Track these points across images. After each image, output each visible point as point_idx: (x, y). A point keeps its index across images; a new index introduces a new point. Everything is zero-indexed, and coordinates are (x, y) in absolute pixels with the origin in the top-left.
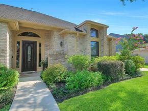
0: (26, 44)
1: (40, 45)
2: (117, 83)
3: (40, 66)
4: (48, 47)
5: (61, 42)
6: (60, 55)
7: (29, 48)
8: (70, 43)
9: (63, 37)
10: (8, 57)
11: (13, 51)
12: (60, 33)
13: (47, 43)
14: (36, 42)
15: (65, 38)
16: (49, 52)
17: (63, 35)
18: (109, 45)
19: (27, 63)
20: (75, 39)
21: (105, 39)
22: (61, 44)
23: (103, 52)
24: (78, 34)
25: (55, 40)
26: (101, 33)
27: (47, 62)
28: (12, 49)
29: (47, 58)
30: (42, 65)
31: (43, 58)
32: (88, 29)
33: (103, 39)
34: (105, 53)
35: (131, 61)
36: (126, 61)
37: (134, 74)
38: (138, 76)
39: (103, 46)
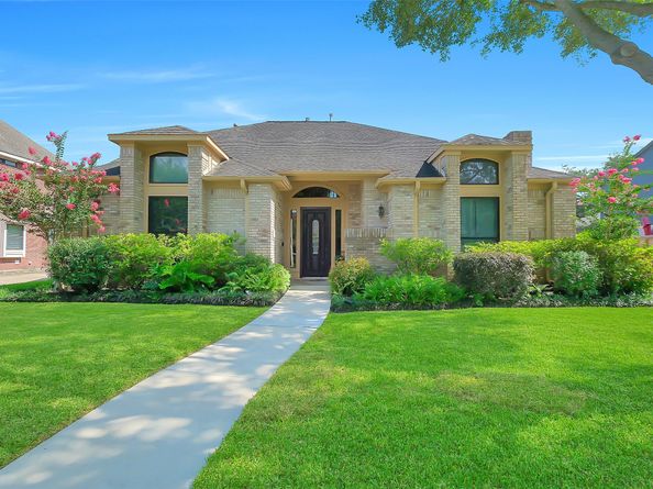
0: (308, 215)
1: (338, 213)
2: (505, 309)
5: (381, 208)
6: (372, 238)
7: (316, 224)
8: (399, 208)
9: (387, 194)
10: (273, 243)
11: (283, 231)
12: (376, 185)
13: (353, 210)
14: (329, 209)
15: (390, 195)
17: (384, 190)
19: (311, 259)
20: (411, 199)
21: (519, 187)
22: (382, 211)
23: (510, 227)
25: (369, 204)
26: (506, 170)
28: (282, 228)
32: (450, 166)
33: (511, 189)
34: (515, 230)
35: (584, 255)
36: (565, 254)
37: (594, 297)
38: (612, 304)
39: (510, 209)
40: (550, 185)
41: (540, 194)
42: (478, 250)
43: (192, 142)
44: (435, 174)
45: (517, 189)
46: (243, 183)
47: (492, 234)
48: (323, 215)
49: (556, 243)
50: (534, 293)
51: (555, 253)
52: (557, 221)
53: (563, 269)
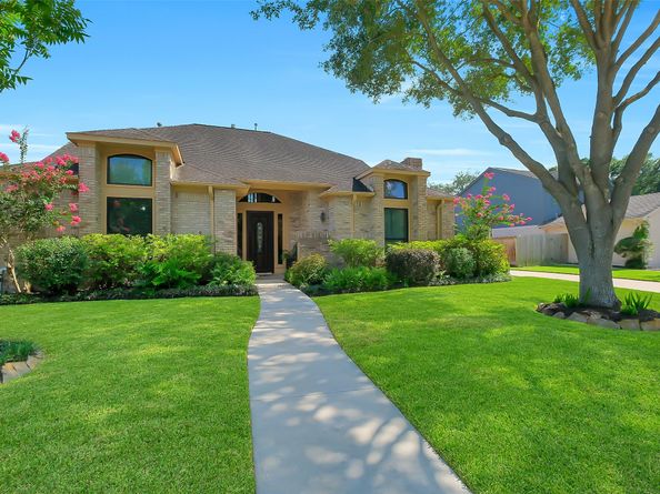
0: (254, 217)
1: (280, 216)
3: (280, 262)
4: (297, 223)
5: (323, 214)
6: (320, 239)
7: (260, 226)
8: (340, 215)
12: (320, 196)
13: (294, 215)
14: (272, 213)
15: (330, 204)
16: (299, 234)
17: (326, 200)
18: (435, 214)
19: (256, 256)
20: (349, 208)
21: (422, 202)
22: (323, 217)
23: (415, 231)
24: (355, 198)
25: (311, 211)
26: (412, 189)
27: (296, 254)
29: (296, 247)
30: (284, 262)
31: (287, 247)
32: (377, 184)
33: (416, 204)
34: (420, 233)
35: (465, 250)
36: (454, 250)
37: (471, 278)
38: (480, 282)
39: (416, 218)
40: (439, 202)
41: (433, 207)
42: (398, 248)
43: (159, 148)
44: (364, 189)
45: (420, 204)
46: (210, 189)
47: (402, 235)
48: (267, 218)
49: (447, 242)
50: (438, 277)
51: (448, 249)
52: (444, 227)
53: (454, 260)
